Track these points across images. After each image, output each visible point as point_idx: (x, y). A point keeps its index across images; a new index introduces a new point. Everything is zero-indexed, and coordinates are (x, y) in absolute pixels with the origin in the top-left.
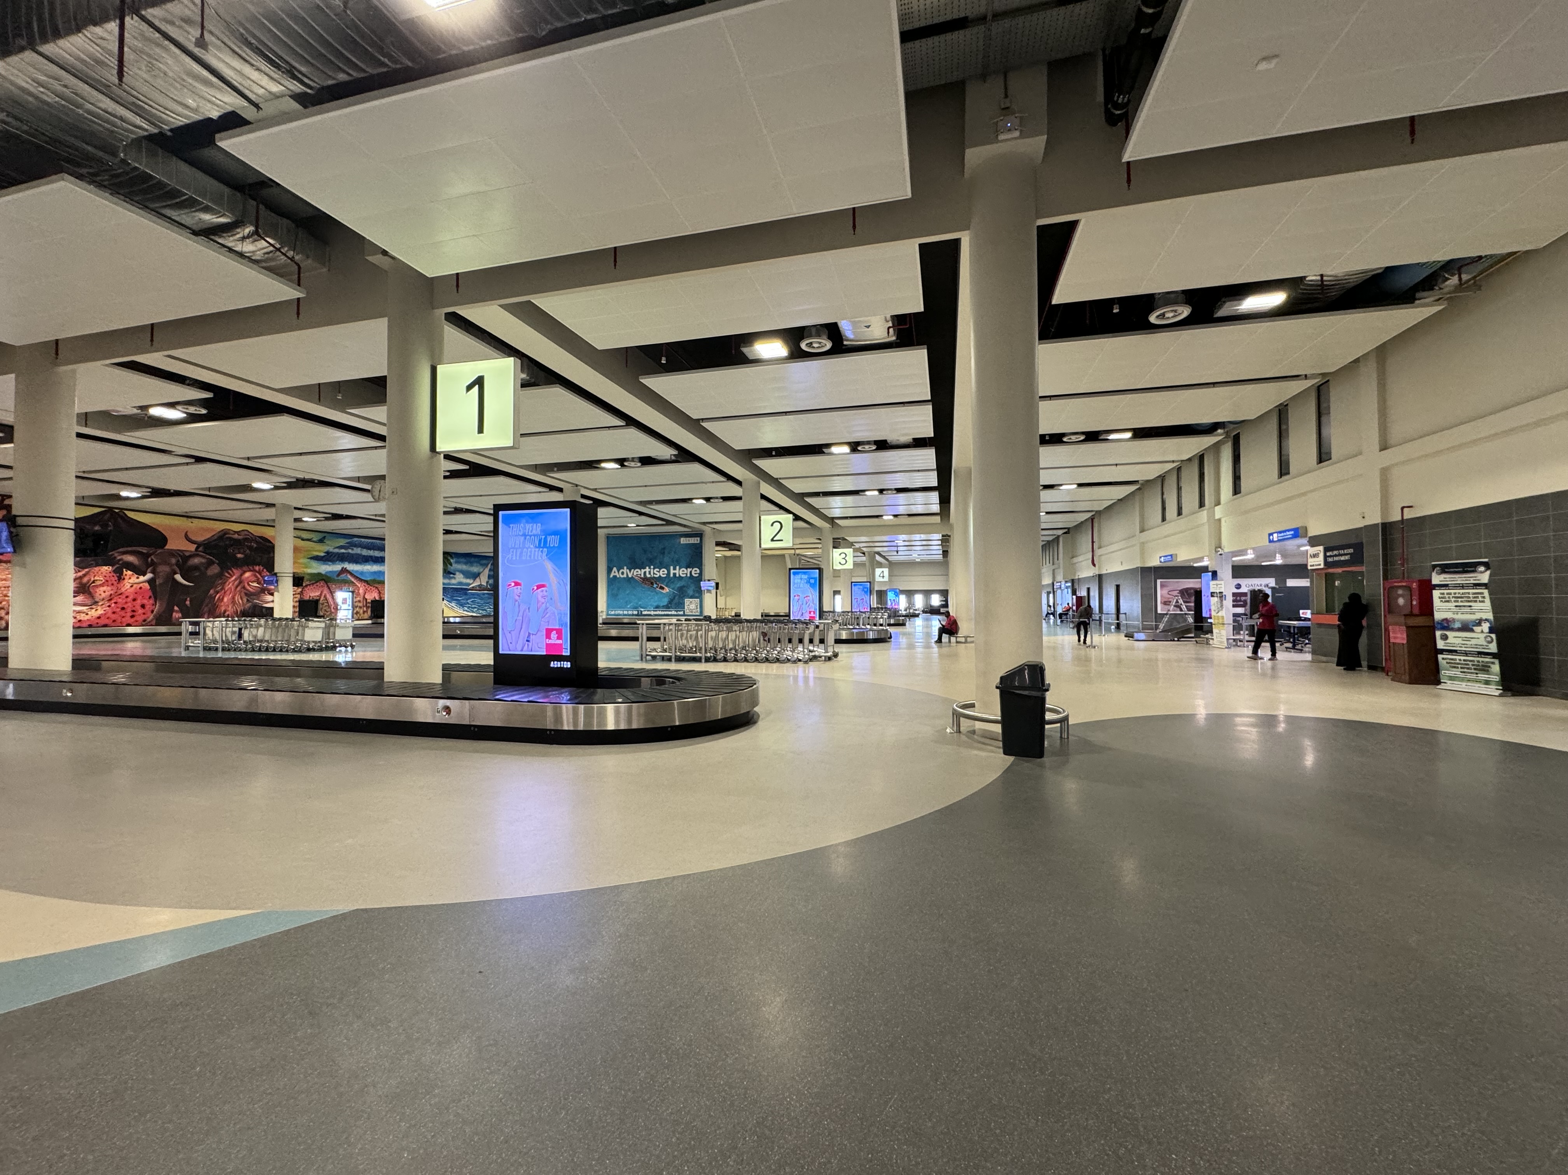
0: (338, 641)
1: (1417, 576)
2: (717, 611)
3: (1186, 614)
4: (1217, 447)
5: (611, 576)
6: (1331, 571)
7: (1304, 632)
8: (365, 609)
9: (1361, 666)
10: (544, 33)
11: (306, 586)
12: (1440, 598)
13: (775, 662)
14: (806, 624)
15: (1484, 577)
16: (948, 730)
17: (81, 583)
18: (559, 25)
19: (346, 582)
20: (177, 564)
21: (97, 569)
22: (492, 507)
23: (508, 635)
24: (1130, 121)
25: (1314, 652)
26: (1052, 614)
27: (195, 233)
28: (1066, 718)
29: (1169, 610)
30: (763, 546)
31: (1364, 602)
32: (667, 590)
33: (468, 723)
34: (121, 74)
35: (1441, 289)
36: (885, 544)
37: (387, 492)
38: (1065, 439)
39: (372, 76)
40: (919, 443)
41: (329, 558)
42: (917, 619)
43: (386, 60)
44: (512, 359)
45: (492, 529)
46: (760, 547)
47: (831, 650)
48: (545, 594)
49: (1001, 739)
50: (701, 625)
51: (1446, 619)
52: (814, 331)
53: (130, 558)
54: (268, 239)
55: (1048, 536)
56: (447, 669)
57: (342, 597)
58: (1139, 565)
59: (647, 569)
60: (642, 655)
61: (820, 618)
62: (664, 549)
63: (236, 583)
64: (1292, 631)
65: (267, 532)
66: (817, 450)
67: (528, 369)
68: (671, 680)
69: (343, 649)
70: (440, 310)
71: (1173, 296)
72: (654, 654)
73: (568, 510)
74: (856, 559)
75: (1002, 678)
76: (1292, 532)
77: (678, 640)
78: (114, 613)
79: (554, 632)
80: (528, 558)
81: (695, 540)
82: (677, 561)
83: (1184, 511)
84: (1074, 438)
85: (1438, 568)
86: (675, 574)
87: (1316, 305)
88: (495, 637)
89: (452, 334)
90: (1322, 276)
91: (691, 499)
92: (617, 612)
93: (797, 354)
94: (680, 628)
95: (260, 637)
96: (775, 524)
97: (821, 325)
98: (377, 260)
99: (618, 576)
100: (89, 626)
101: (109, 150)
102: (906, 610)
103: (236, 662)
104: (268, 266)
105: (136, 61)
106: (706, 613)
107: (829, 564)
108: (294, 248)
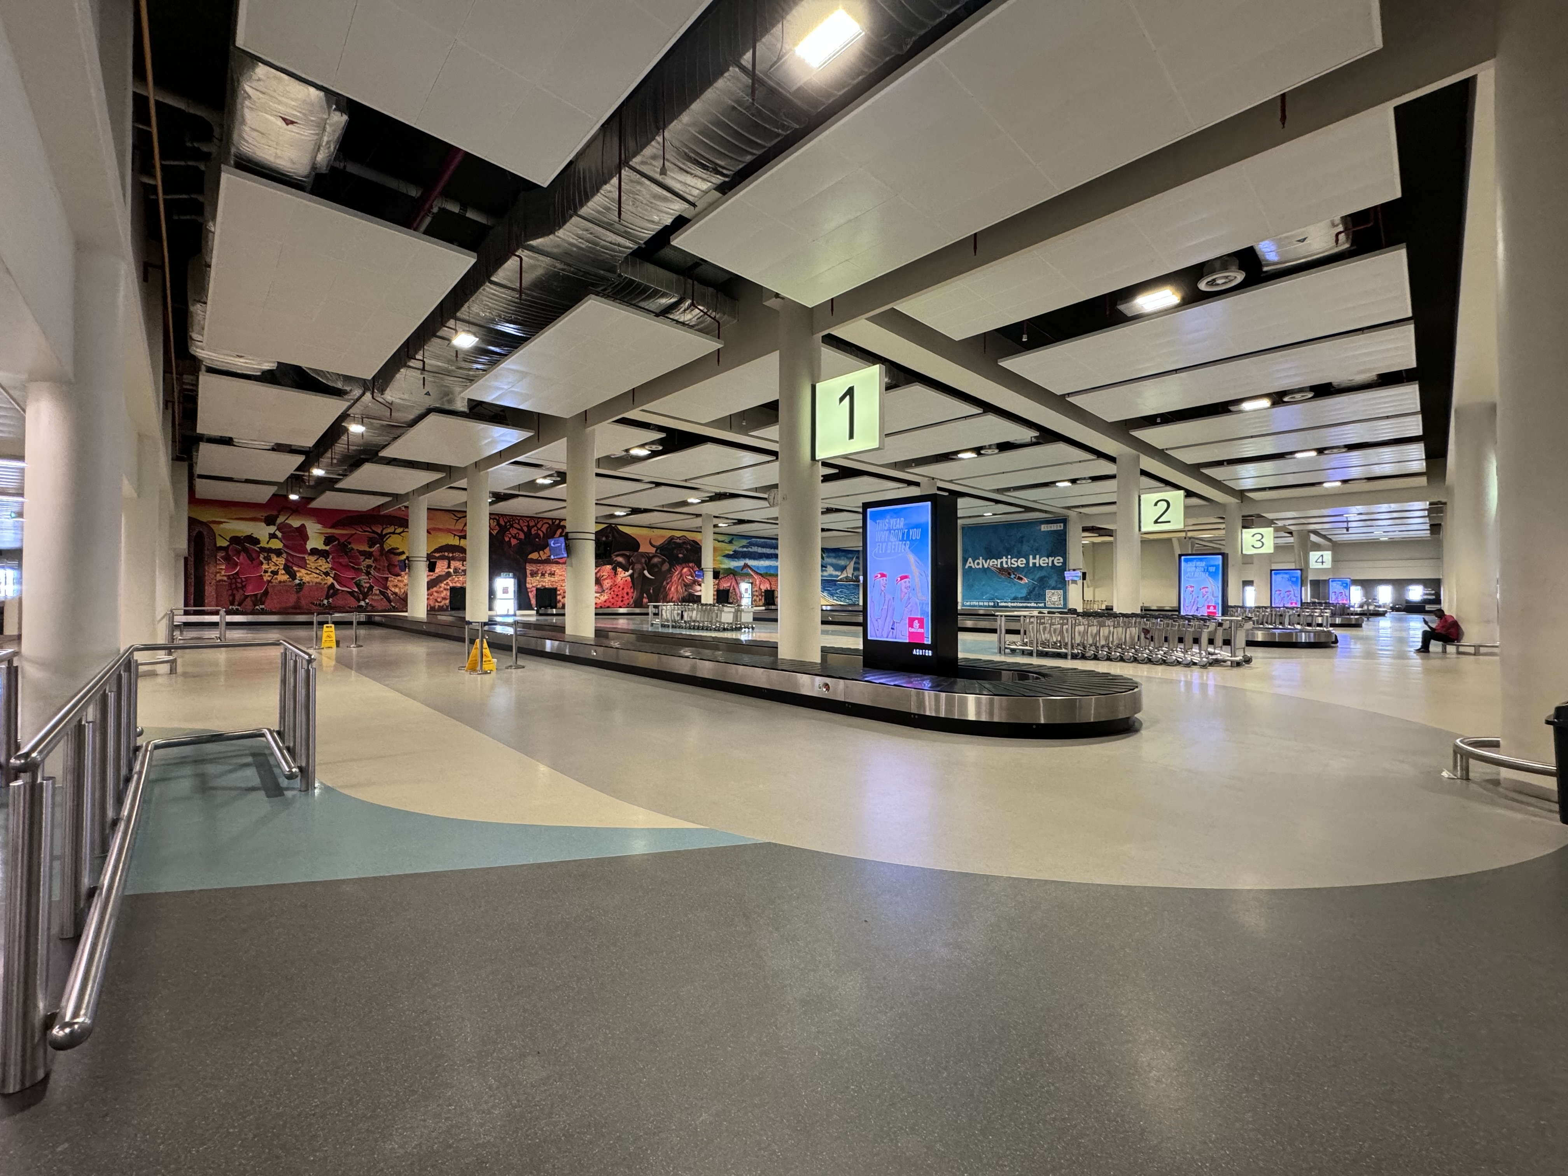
0: (743, 624)
2: (1083, 604)
5: (967, 567)
8: (761, 597)
10: (909, 47)
11: (721, 578)
13: (1161, 664)
14: (1205, 620)
16: (1445, 774)
17: (597, 577)
18: (922, 32)
19: (748, 575)
20: (645, 563)
21: (604, 567)
22: (860, 505)
23: (875, 623)
27: (657, 315)
30: (1143, 530)
32: (1026, 580)
33: (843, 700)
34: (620, 215)
36: (1326, 520)
37: (779, 498)
40: (1390, 379)
41: (735, 556)
42: (1381, 618)
43: (779, 131)
44: (878, 366)
45: (861, 525)
46: (1140, 530)
47: (1240, 653)
48: (908, 584)
49: (1556, 798)
50: (1067, 619)
52: (1218, 264)
53: (620, 559)
54: (700, 307)
56: (825, 651)
57: (745, 587)
59: (1004, 559)
60: (1000, 648)
61: (1223, 614)
62: (1022, 537)
63: (679, 576)
65: (697, 537)
66: (1219, 409)
67: (892, 372)
68: (1035, 675)
69: (747, 630)
70: (818, 334)
72: (1013, 647)
73: (929, 503)
74: (1278, 540)
75: (1557, 711)
77: (1040, 633)
78: (613, 598)
79: (916, 621)
80: (893, 551)
81: (1059, 527)
82: (1037, 550)
86: (1034, 564)
88: (864, 625)
91: (1054, 482)
92: (972, 604)
93: (1194, 298)
94: (1042, 621)
95: (694, 618)
96: (1159, 503)
97: (1229, 255)
98: (771, 303)
99: (973, 567)
100: (601, 607)
101: (612, 270)
102: (1361, 606)
103: (680, 637)
104: (699, 328)
105: (626, 200)
106: (1071, 605)
107: (1237, 548)
108: (715, 311)
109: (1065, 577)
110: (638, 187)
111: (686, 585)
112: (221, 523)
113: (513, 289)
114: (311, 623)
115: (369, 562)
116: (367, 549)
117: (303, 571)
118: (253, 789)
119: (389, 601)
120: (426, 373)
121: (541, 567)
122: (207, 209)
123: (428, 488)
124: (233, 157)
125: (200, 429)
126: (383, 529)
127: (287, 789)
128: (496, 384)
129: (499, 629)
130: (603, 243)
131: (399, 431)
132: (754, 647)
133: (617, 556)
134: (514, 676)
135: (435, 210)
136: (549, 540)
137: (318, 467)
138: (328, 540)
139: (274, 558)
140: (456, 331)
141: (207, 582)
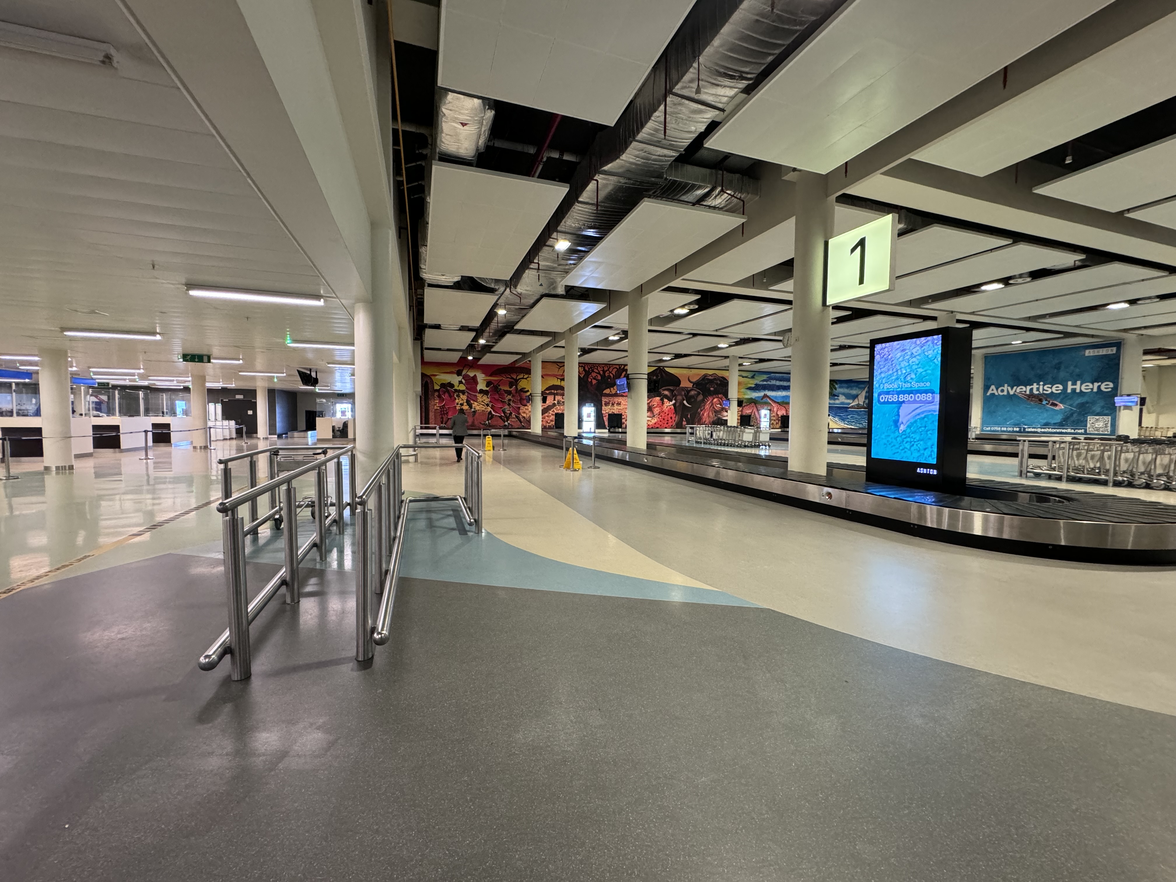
0: (761, 442)
2: (1140, 428)
5: (988, 394)
11: (744, 406)
17: (649, 406)
19: (767, 403)
20: (685, 395)
21: (654, 398)
22: (869, 341)
23: (881, 444)
32: (1061, 406)
33: (845, 507)
34: (665, 132)
37: (792, 340)
39: (789, 45)
41: (757, 388)
43: (798, 27)
44: (891, 215)
45: (869, 360)
50: (1111, 446)
54: (728, 192)
56: (831, 466)
57: (764, 413)
59: (1035, 386)
60: (1022, 471)
62: (1060, 363)
63: (710, 405)
65: (725, 374)
69: (764, 447)
70: (832, 196)
72: (1038, 471)
73: (940, 337)
77: (1073, 459)
78: (661, 421)
82: (1079, 375)
88: (868, 446)
89: (842, 211)
91: (1105, 305)
92: (993, 429)
95: (721, 437)
98: (790, 177)
99: (996, 394)
100: (652, 428)
101: (660, 176)
103: (710, 451)
104: (728, 209)
105: (671, 120)
106: (1122, 431)
108: (741, 192)
109: (1114, 403)
110: (679, 108)
111: (716, 412)
112: (436, 375)
113: (592, 204)
114: (480, 435)
115: (510, 397)
116: (509, 389)
117: (476, 403)
118: (453, 529)
119: (521, 422)
120: (540, 271)
121: (612, 399)
122: (426, 189)
123: (542, 347)
124: (437, 155)
125: (426, 321)
126: (517, 376)
127: (469, 531)
128: (582, 273)
129: (585, 442)
130: (654, 157)
131: (525, 311)
132: (770, 461)
133: (664, 390)
134: (593, 473)
135: (545, 159)
136: (616, 380)
137: (482, 338)
138: (488, 384)
139: (462, 396)
140: (557, 239)
141: (430, 411)
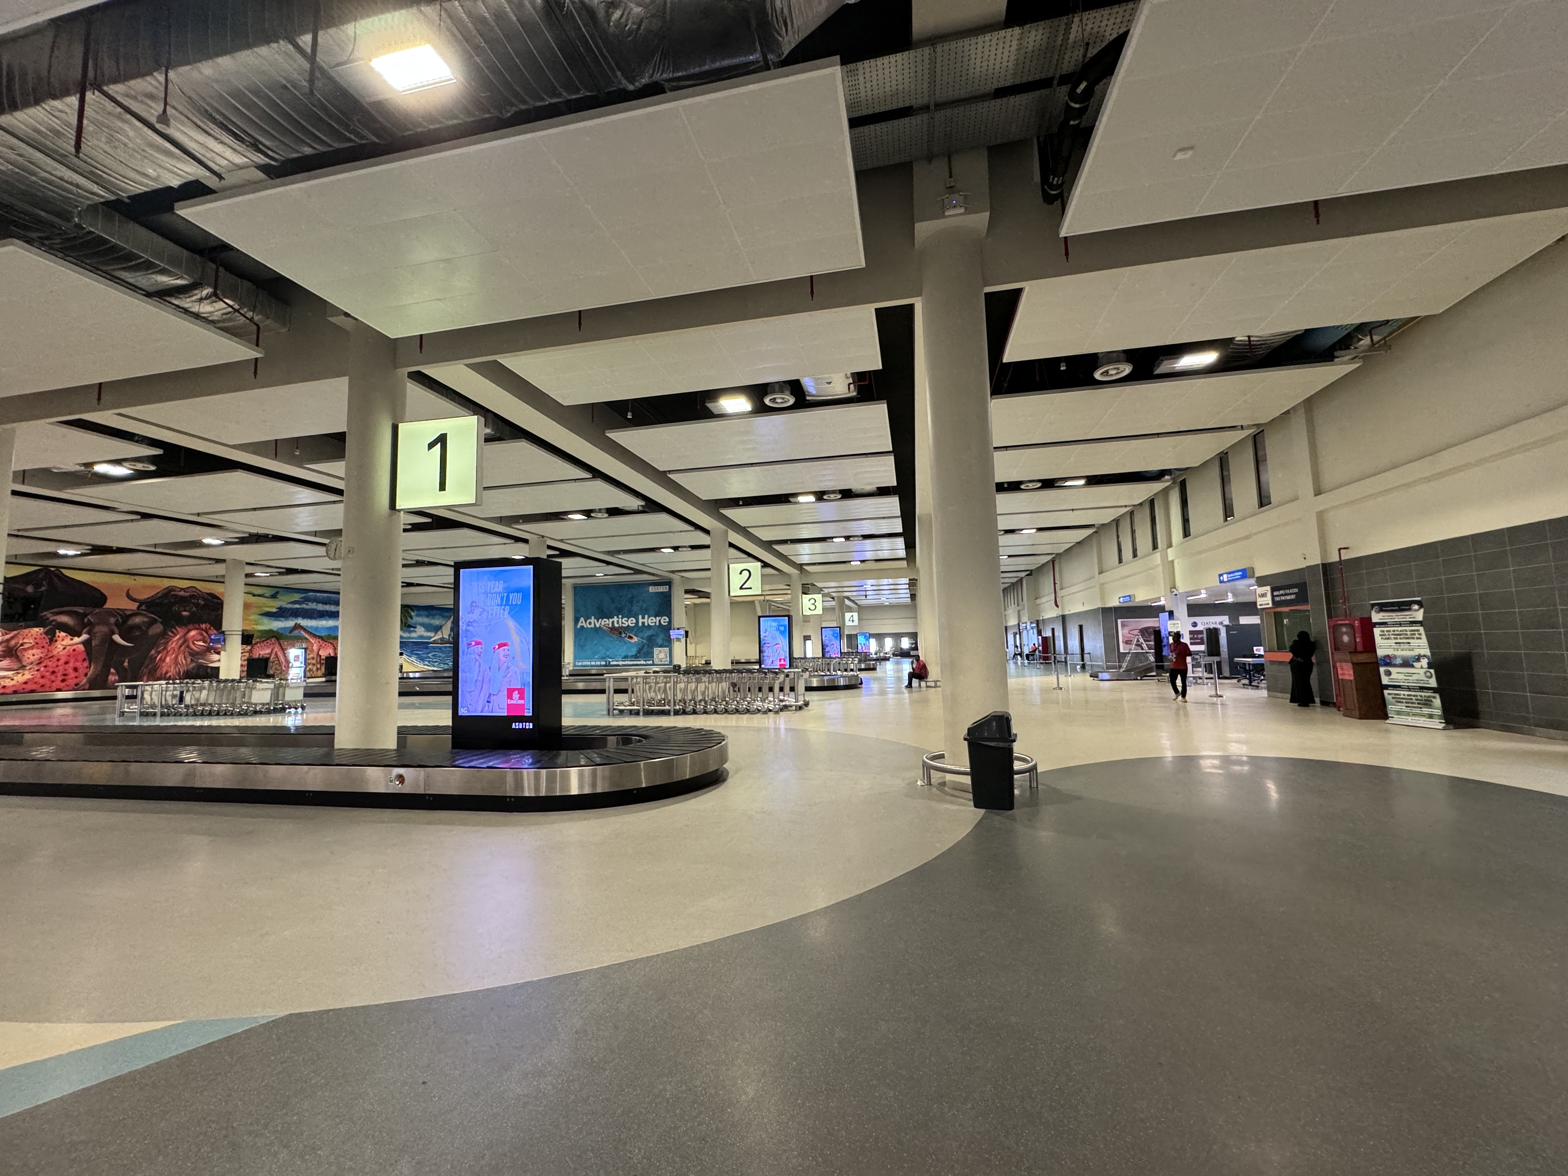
0: (288, 703)
1: (1358, 615)
2: (687, 659)
3: (1147, 653)
4: (1165, 492)
5: (578, 627)
6: (1279, 610)
7: (1259, 669)
8: (319, 666)
9: (1314, 702)
10: (509, 114)
11: (256, 644)
12: (1380, 635)
13: (746, 713)
14: (776, 673)
15: (1419, 615)
16: (919, 783)
17: (7, 646)
18: (523, 107)
19: (300, 639)
20: (117, 624)
21: (26, 631)
22: (454, 561)
23: (468, 696)
24: (1065, 199)
25: (1269, 689)
26: (1019, 654)
28: (1035, 768)
29: (1130, 649)
30: (732, 594)
31: (1312, 640)
32: (635, 639)
33: (423, 793)
34: (78, 146)
35: (1356, 348)
36: (853, 589)
37: (343, 551)
38: (1023, 487)
39: (337, 151)
40: (883, 492)
41: (281, 613)
42: (887, 662)
43: (352, 137)
44: (476, 417)
45: (453, 582)
46: (729, 595)
47: (801, 698)
48: (507, 653)
49: (971, 791)
50: (670, 677)
51: (1388, 656)
52: (777, 387)
53: (64, 619)
54: (226, 300)
55: (1011, 578)
56: (403, 732)
57: (295, 653)
58: (1100, 606)
59: (615, 619)
60: (609, 710)
61: (791, 666)
62: (632, 597)
63: (180, 642)
64: (1247, 668)
65: (217, 589)
66: (783, 499)
67: (493, 424)
68: (637, 738)
69: (293, 710)
70: (405, 369)
71: (1115, 354)
72: (621, 708)
73: (531, 567)
74: (825, 604)
75: (969, 729)
76: (1241, 573)
77: (646, 693)
78: (43, 677)
79: (516, 692)
80: (490, 616)
81: (664, 589)
82: (646, 610)
83: (1139, 553)
84: (1031, 485)
85: (1376, 607)
86: (643, 623)
87: (1247, 362)
89: (415, 392)
90: (1249, 337)
91: (659, 548)
92: (584, 664)
93: (761, 409)
94: (648, 680)
96: (743, 572)
97: (784, 382)
98: (339, 321)
99: (585, 626)
101: (66, 216)
102: (876, 654)
103: (175, 730)
104: (226, 328)
105: (94, 132)
106: (676, 661)
107: (798, 609)
108: (253, 309)
109: (670, 636)
110: (117, 122)
130: (45, 174)
132: (303, 735)
